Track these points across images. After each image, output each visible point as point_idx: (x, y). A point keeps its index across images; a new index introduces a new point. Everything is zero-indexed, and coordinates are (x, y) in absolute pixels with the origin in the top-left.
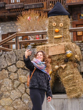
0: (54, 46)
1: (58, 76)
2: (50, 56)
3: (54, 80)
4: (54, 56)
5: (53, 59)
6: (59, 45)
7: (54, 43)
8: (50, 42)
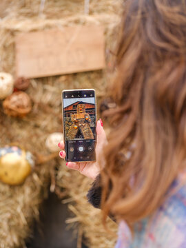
0: (48, 27)
1: (63, 189)
2: (23, 80)
3: (37, 212)
4: (43, 80)
5: (39, 97)
6: (71, 25)
7: (43, 16)
8: (23, 10)
